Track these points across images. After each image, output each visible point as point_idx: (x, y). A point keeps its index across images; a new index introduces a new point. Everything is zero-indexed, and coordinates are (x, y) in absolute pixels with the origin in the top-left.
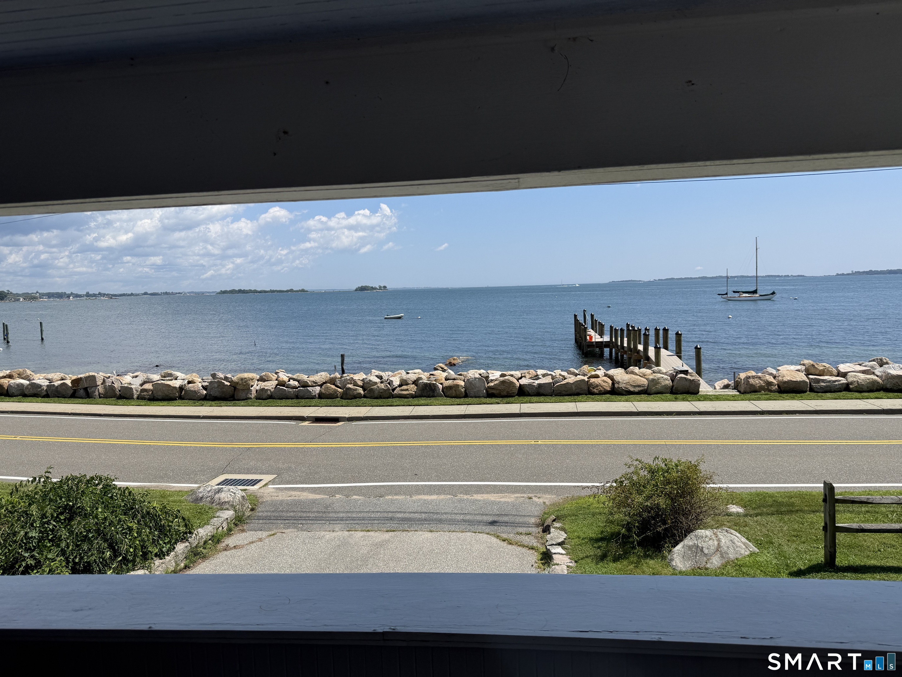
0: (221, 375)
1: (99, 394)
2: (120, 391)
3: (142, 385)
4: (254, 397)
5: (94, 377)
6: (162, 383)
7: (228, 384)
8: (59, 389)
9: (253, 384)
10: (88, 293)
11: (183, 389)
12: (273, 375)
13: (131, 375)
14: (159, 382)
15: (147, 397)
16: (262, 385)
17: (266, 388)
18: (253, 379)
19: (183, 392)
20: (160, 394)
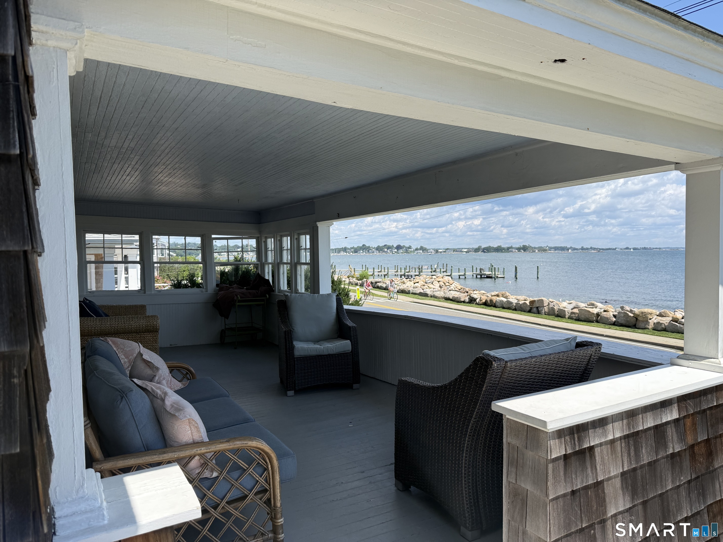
0: (627, 308)
1: (545, 312)
2: (557, 311)
3: (572, 309)
4: (651, 328)
5: (542, 300)
6: (585, 310)
7: (632, 315)
8: (522, 306)
9: (651, 317)
10: (582, 247)
11: (599, 315)
12: (670, 313)
13: (568, 302)
14: (583, 308)
15: (575, 318)
16: (660, 319)
17: (661, 322)
18: (652, 314)
19: (599, 318)
20: (583, 317)
